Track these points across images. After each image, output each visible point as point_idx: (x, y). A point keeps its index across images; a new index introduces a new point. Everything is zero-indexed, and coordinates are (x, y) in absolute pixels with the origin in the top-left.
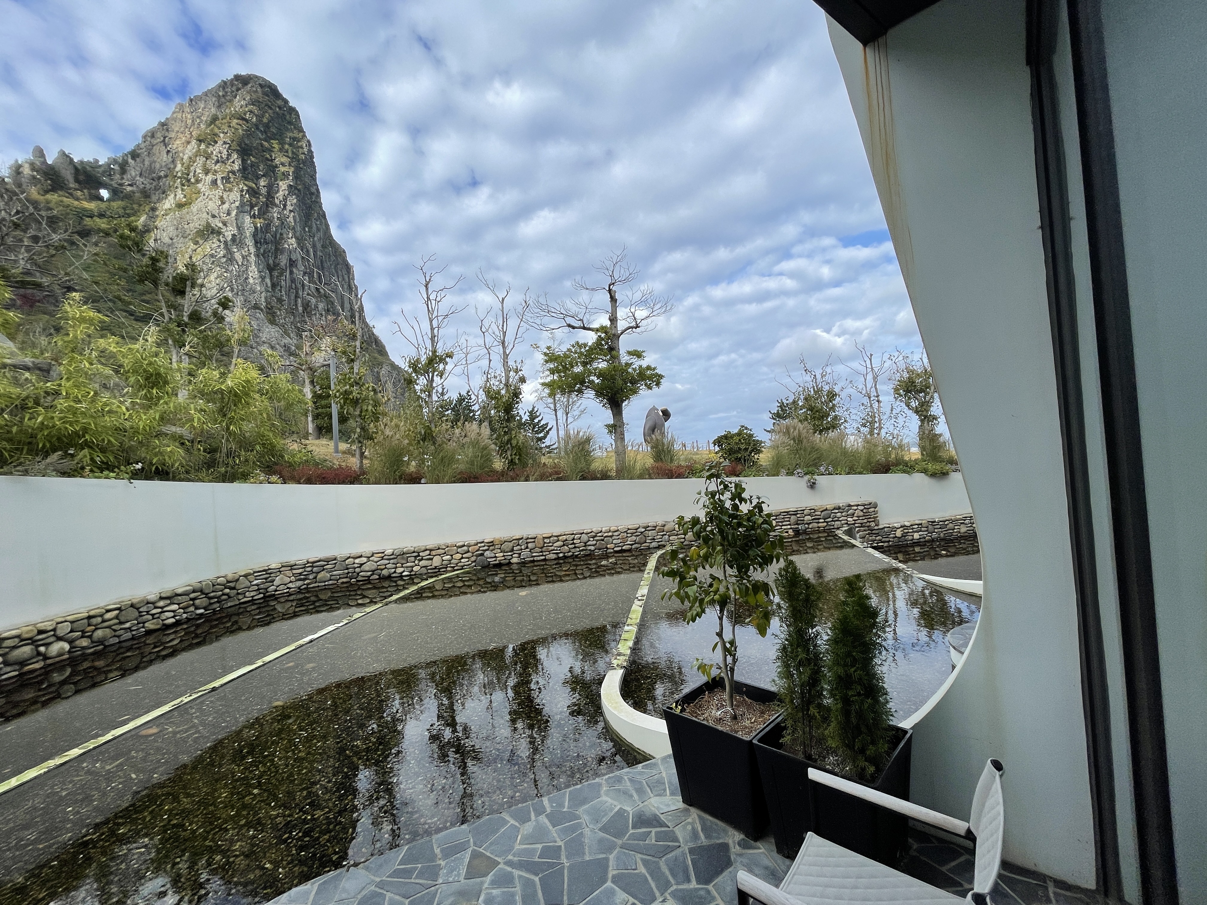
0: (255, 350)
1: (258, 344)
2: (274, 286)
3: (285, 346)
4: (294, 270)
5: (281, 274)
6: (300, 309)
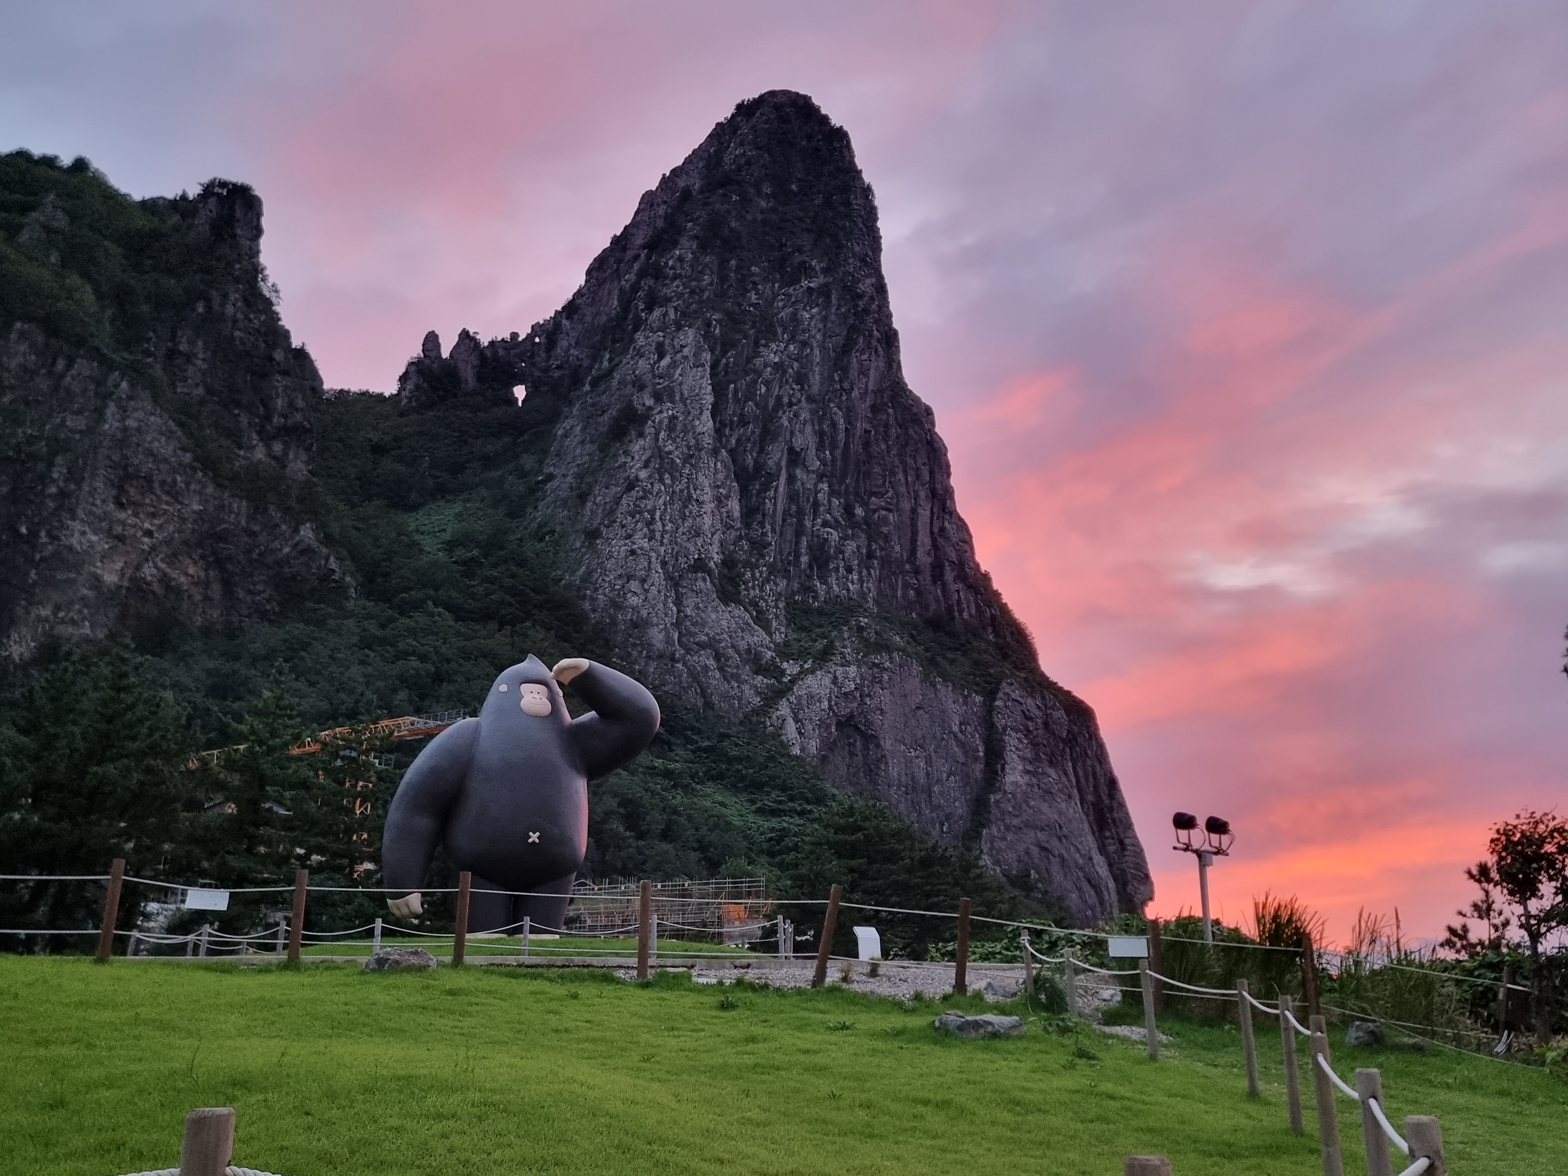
0: (679, 666)
1: (688, 650)
3: (748, 651)
4: (799, 472)
5: (766, 487)
6: (804, 559)
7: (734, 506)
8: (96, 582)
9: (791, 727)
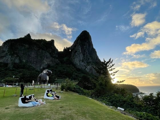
2: (84, 57)
3: (84, 65)
4: (87, 54)
6: (87, 59)
7: (83, 56)
8: (46, 64)
9: (87, 70)
